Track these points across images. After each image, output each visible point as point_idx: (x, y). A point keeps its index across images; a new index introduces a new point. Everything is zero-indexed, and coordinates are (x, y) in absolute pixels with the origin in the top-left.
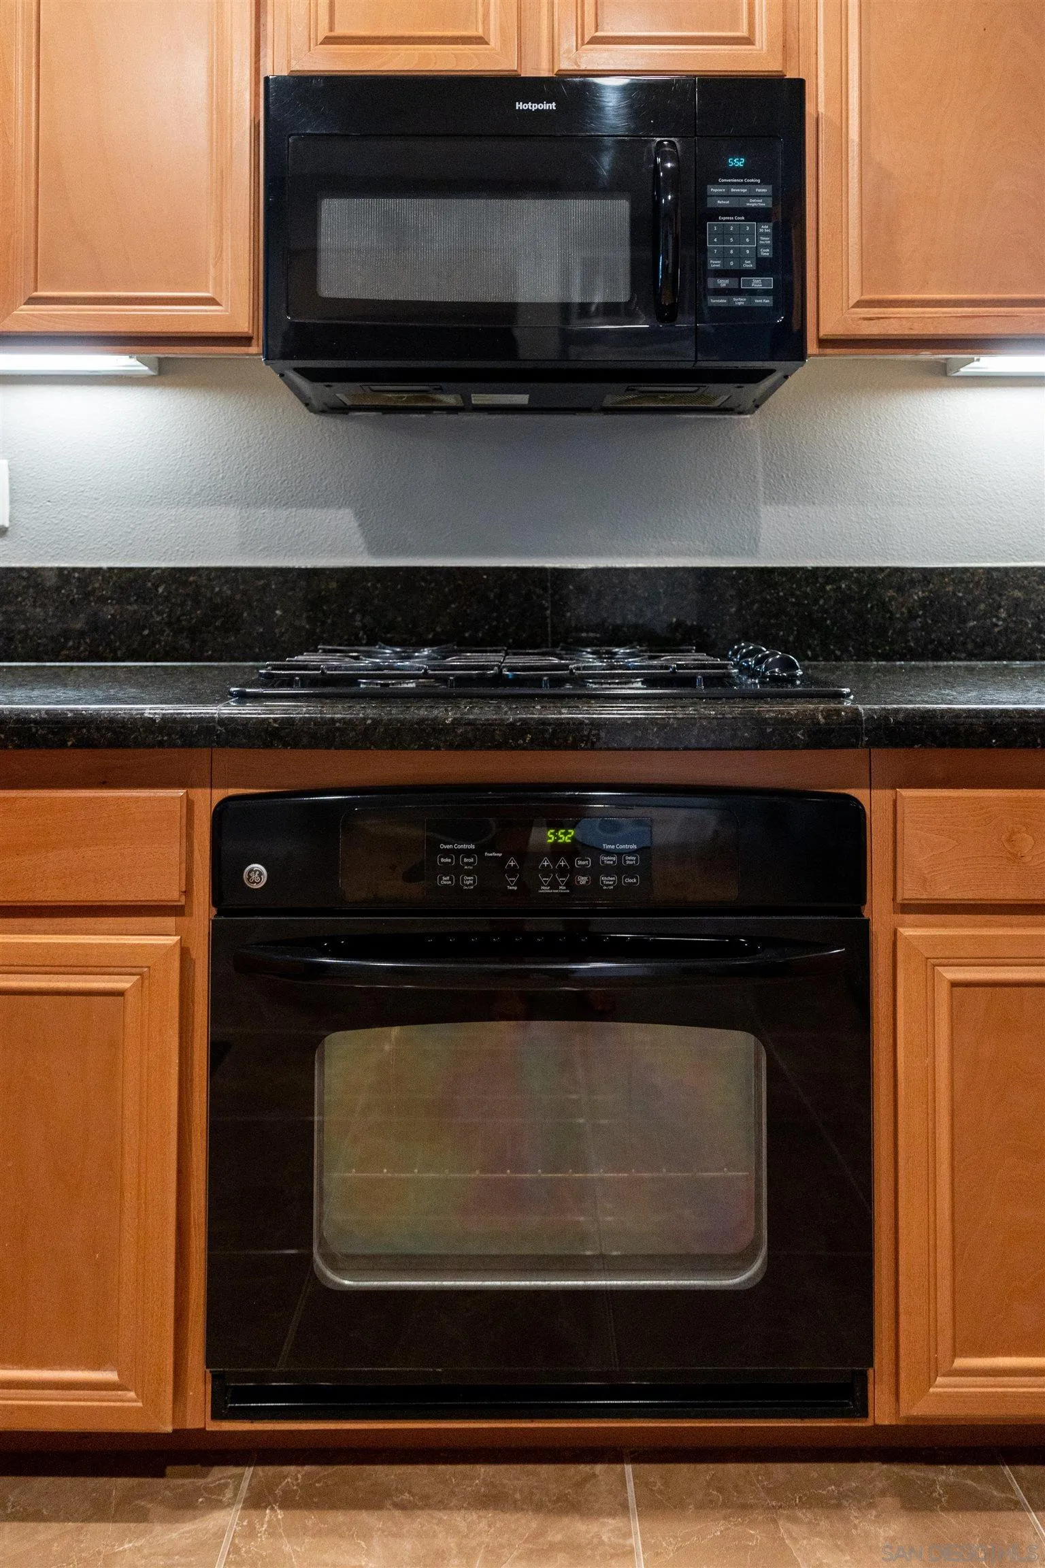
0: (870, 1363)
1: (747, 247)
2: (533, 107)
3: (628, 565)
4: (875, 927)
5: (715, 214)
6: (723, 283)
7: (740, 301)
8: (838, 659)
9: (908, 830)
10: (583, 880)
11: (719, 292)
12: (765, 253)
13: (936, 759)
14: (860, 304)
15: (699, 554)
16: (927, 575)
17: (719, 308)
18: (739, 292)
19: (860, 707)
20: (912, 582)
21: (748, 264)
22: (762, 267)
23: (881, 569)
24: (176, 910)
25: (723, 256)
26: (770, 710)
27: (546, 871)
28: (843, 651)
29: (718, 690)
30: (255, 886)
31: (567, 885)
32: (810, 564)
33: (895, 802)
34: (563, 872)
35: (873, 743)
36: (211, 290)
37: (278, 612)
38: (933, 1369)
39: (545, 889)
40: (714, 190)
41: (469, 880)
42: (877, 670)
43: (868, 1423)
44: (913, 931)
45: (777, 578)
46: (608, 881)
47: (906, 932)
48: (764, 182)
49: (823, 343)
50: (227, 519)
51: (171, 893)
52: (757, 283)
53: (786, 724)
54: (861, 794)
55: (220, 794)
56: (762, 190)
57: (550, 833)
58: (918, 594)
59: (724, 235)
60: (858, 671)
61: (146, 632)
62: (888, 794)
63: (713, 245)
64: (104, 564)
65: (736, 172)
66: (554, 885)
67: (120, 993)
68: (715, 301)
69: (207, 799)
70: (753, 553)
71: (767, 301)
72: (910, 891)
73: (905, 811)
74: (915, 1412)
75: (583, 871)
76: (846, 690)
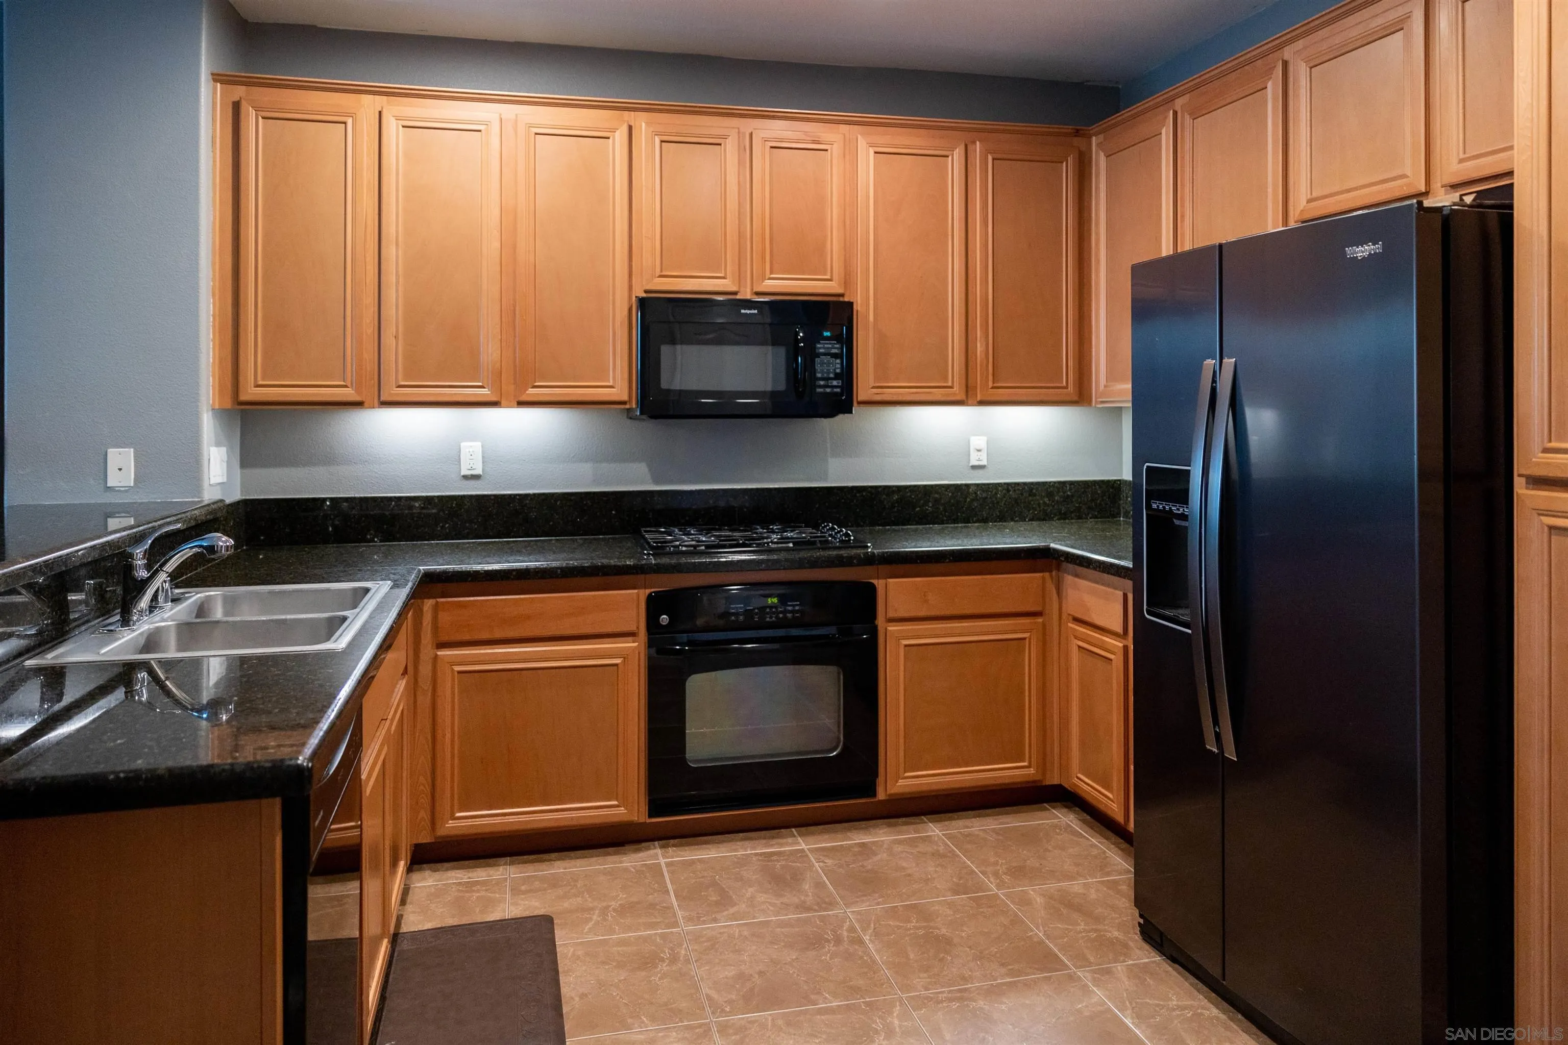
0: (877, 776)
1: (831, 369)
2: (748, 312)
3: (771, 486)
4: (879, 628)
5: (818, 355)
6: (822, 383)
7: (828, 390)
8: (862, 526)
9: (891, 594)
10: (781, 615)
11: (820, 387)
12: (838, 371)
13: (901, 568)
14: (873, 387)
15: (803, 480)
16: (899, 488)
17: (821, 393)
18: (828, 386)
19: (875, 551)
20: (893, 492)
21: (832, 375)
22: (837, 377)
23: (880, 487)
24: (632, 634)
25: (822, 372)
26: (844, 553)
27: (768, 613)
28: (864, 523)
29: (824, 546)
30: (664, 624)
31: (776, 618)
32: (850, 484)
33: (886, 584)
34: (774, 613)
35: (880, 563)
36: (611, 381)
37: (613, 512)
38: (898, 778)
39: (768, 619)
40: (819, 346)
41: (741, 618)
42: (878, 531)
43: (877, 799)
44: (892, 628)
45: (835, 491)
46: (789, 615)
47: (889, 628)
48: (838, 343)
49: (859, 403)
50: (586, 468)
51: (633, 628)
52: (835, 383)
53: (851, 558)
54: (875, 582)
55: (648, 591)
56: (837, 346)
57: (769, 600)
58: (896, 497)
59: (822, 364)
60: (871, 533)
61: (551, 523)
62: (884, 581)
63: (818, 367)
64: (531, 492)
65: (827, 338)
66: (771, 618)
67: (616, 665)
68: (821, 390)
69: (644, 593)
70: (826, 480)
71: (838, 390)
72: (891, 614)
73: (890, 587)
74: (892, 792)
75: (781, 612)
76: (869, 545)
